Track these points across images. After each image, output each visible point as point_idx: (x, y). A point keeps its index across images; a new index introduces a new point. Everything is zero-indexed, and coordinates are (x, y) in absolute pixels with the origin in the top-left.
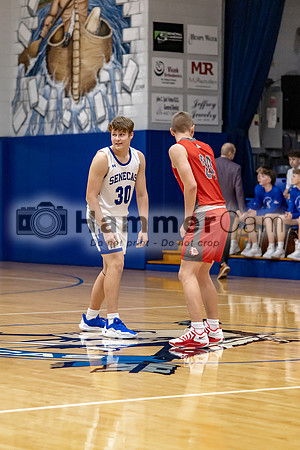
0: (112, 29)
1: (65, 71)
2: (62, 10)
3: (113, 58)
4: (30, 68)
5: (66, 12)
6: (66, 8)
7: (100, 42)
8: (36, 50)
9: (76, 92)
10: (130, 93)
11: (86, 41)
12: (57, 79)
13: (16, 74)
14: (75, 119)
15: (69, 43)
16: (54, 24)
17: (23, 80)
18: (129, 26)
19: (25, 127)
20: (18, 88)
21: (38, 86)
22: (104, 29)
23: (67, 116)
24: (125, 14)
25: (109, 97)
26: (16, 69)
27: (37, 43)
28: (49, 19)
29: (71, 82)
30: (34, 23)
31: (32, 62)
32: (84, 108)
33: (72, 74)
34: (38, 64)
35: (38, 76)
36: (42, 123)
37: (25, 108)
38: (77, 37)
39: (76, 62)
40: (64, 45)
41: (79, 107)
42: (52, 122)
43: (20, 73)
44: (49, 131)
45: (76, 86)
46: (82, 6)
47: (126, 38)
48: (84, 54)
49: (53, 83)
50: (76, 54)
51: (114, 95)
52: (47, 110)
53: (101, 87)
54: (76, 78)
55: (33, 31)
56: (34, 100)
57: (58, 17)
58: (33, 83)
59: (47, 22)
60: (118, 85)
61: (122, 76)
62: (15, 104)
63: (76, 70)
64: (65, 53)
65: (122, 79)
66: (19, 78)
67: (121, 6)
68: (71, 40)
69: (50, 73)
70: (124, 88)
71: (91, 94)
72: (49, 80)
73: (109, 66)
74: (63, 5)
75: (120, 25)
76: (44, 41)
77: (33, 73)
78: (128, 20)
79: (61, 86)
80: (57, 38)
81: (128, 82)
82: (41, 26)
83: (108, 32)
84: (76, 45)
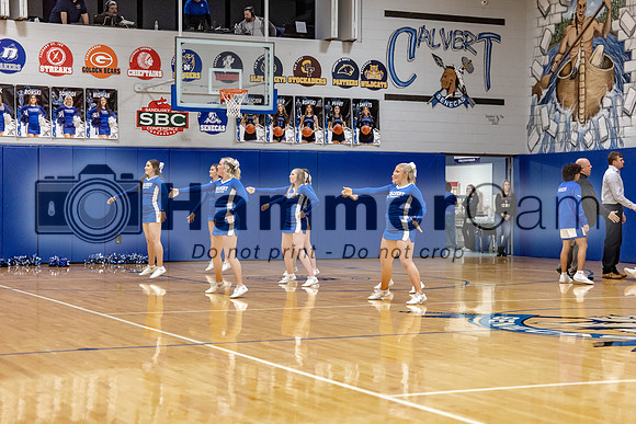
0: (614, 63)
1: (572, 98)
2: (570, 49)
3: (615, 87)
4: (542, 98)
5: (573, 50)
6: (573, 46)
7: (603, 74)
8: (547, 82)
9: (582, 117)
10: (630, 116)
11: (590, 73)
12: (565, 106)
13: (531, 103)
14: (581, 139)
15: (576, 76)
16: (563, 60)
17: (537, 107)
18: (630, 60)
19: (539, 146)
20: (532, 114)
21: (549, 113)
22: (606, 63)
23: (574, 137)
24: (626, 49)
25: (612, 120)
26: (530, 99)
27: (548, 76)
28: (559, 56)
29: (578, 108)
30: (546, 60)
31: (544, 92)
32: (589, 129)
33: (579, 101)
34: (549, 94)
35: (549, 104)
36: (553, 143)
37: (538, 131)
38: (582, 70)
39: (582, 92)
40: (572, 78)
41: (585, 129)
42: (561, 142)
43: (533, 102)
44: (559, 149)
45: (582, 111)
46: (588, 45)
47: (626, 70)
48: (589, 84)
49: (562, 110)
50: (582, 84)
51: (616, 118)
52: (557, 132)
53: (604, 112)
54: (582, 105)
55: (545, 67)
56: (546, 124)
57: (566, 54)
58: (545, 110)
59: (556, 59)
60: (619, 109)
61: (623, 101)
62: (529, 128)
63: (582, 98)
64: (572, 84)
65: (623, 105)
66: (533, 106)
67: (623, 42)
68: (578, 73)
69: (559, 101)
70: (625, 112)
71: (595, 118)
72: (558, 107)
73: (612, 94)
74: (570, 45)
75: (621, 59)
76: (554, 75)
77: (545, 102)
78: (629, 54)
79: (569, 112)
80: (565, 72)
81: (628, 106)
82: (552, 63)
83: (610, 65)
84: (582, 77)
